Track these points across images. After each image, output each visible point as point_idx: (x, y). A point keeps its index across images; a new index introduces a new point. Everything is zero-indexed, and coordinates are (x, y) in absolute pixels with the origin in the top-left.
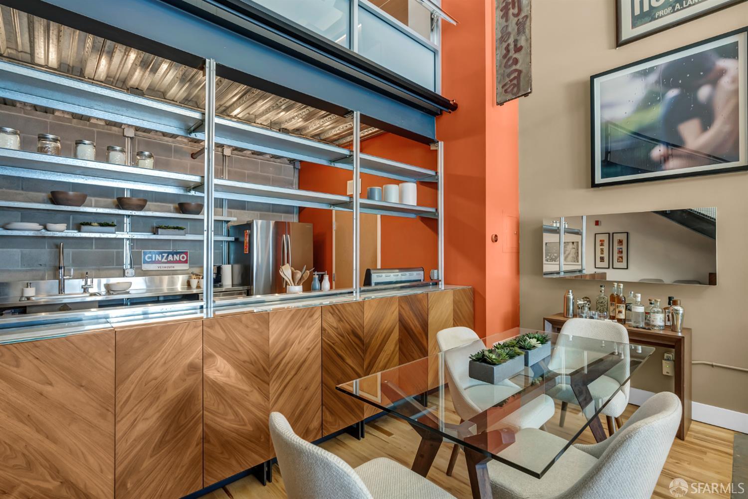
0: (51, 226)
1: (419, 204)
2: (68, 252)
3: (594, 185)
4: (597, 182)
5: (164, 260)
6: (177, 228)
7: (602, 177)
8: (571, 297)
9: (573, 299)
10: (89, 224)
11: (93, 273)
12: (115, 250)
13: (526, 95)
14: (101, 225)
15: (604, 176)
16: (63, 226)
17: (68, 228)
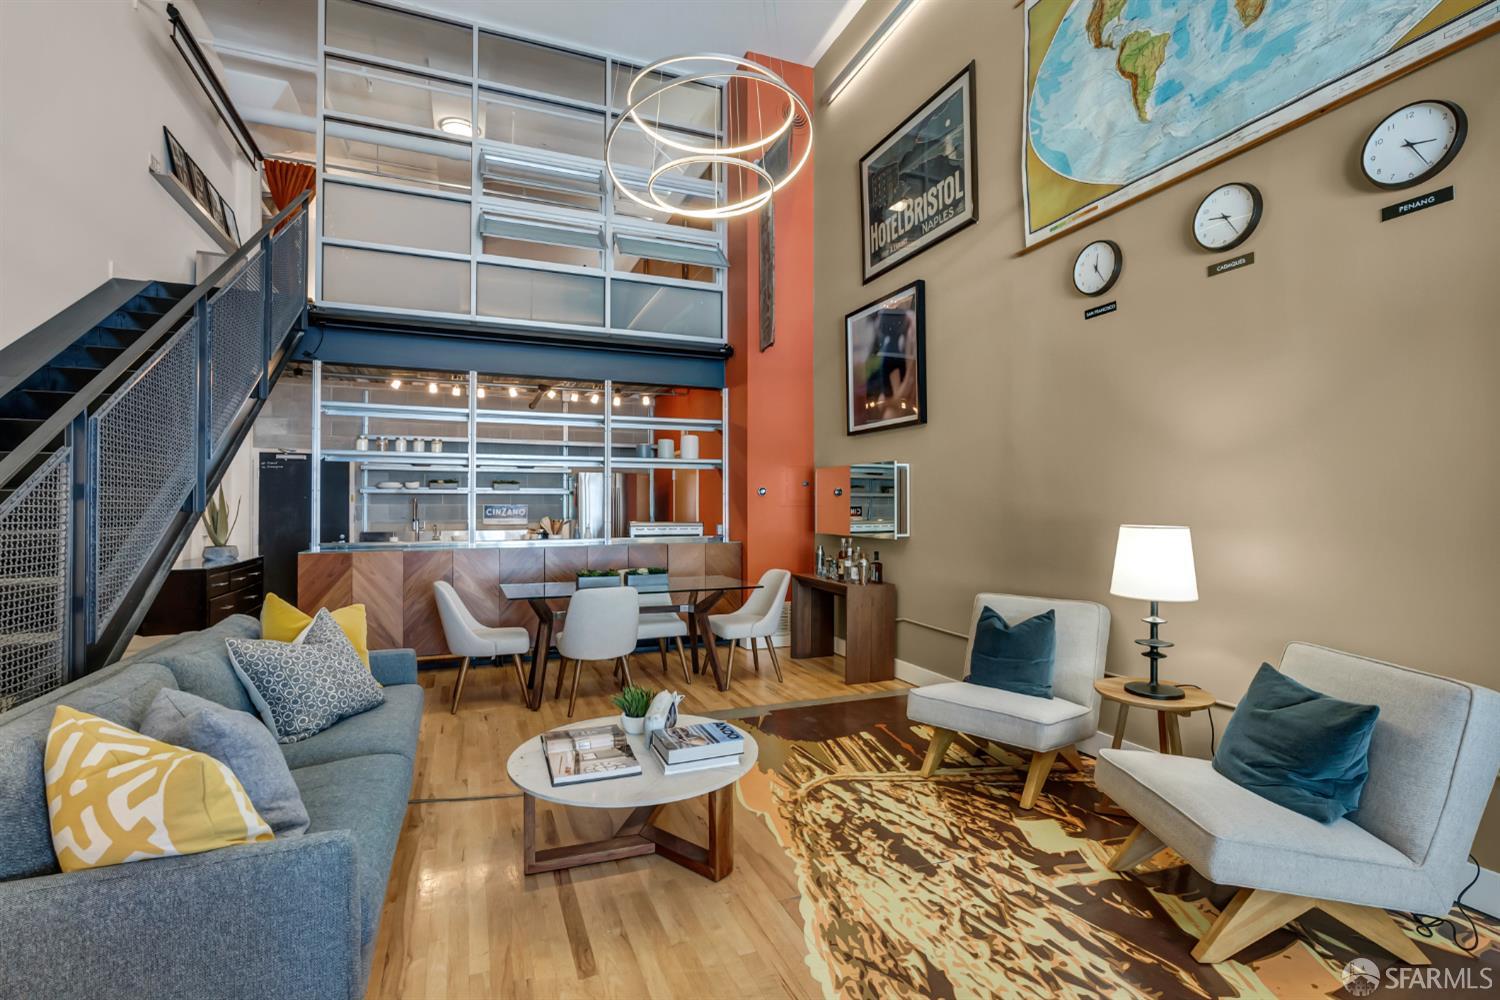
0: (408, 484)
1: (700, 457)
2: (422, 507)
3: (850, 434)
4: (851, 430)
5: (503, 514)
6: (512, 483)
7: (855, 425)
8: (820, 553)
9: (823, 555)
10: (436, 482)
11: (443, 526)
12: (460, 505)
13: (772, 345)
14: (446, 482)
15: (857, 423)
16: (416, 484)
17: (421, 486)
